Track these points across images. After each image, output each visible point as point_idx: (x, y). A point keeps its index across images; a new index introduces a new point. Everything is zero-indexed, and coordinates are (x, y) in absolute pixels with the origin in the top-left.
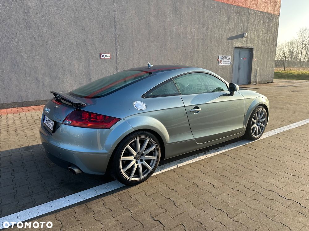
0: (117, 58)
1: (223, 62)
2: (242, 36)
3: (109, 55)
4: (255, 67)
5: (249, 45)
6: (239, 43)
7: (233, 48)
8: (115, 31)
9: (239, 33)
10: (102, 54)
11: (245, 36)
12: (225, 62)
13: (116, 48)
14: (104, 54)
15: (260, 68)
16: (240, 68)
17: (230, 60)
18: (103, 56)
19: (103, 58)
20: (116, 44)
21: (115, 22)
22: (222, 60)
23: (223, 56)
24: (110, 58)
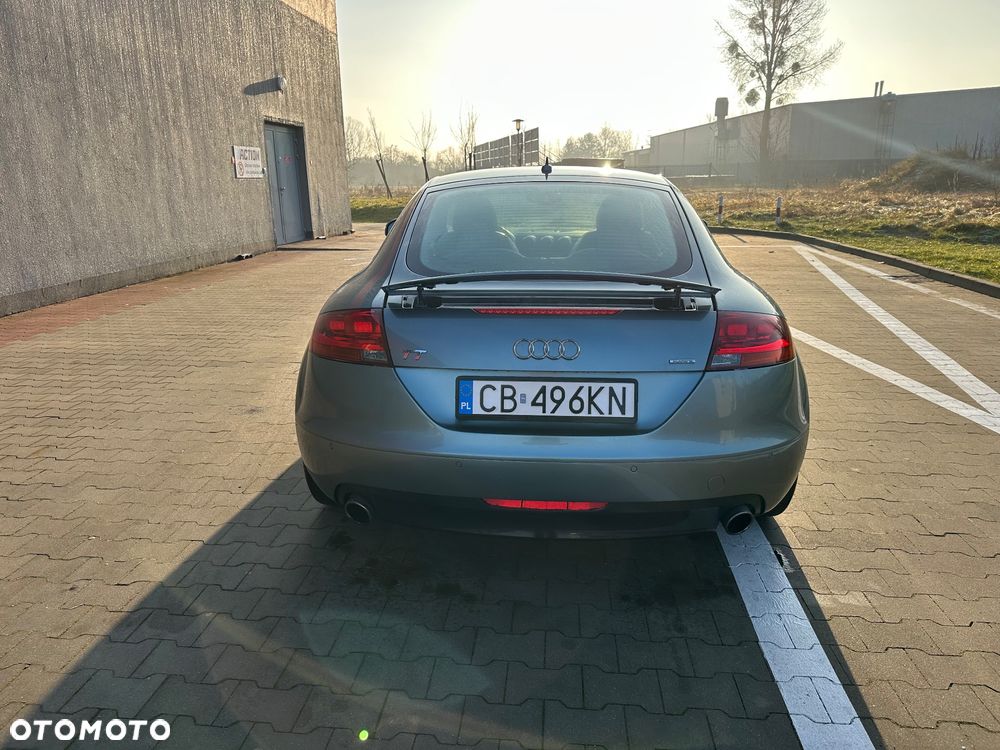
1: (246, 169)
2: (274, 85)
4: (314, 187)
5: (293, 118)
6: (271, 108)
7: (262, 124)
9: (269, 76)
11: (282, 87)
12: (249, 169)
15: (324, 190)
16: (282, 190)
17: (259, 162)
22: (243, 161)
23: (244, 148)
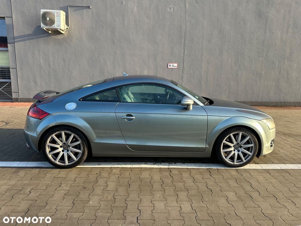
0: (183, 67)
3: (176, 65)
8: (185, 42)
10: (170, 64)
13: (184, 58)
14: (171, 64)
18: (170, 66)
19: (170, 67)
20: (184, 54)
21: (185, 34)
24: (176, 67)
